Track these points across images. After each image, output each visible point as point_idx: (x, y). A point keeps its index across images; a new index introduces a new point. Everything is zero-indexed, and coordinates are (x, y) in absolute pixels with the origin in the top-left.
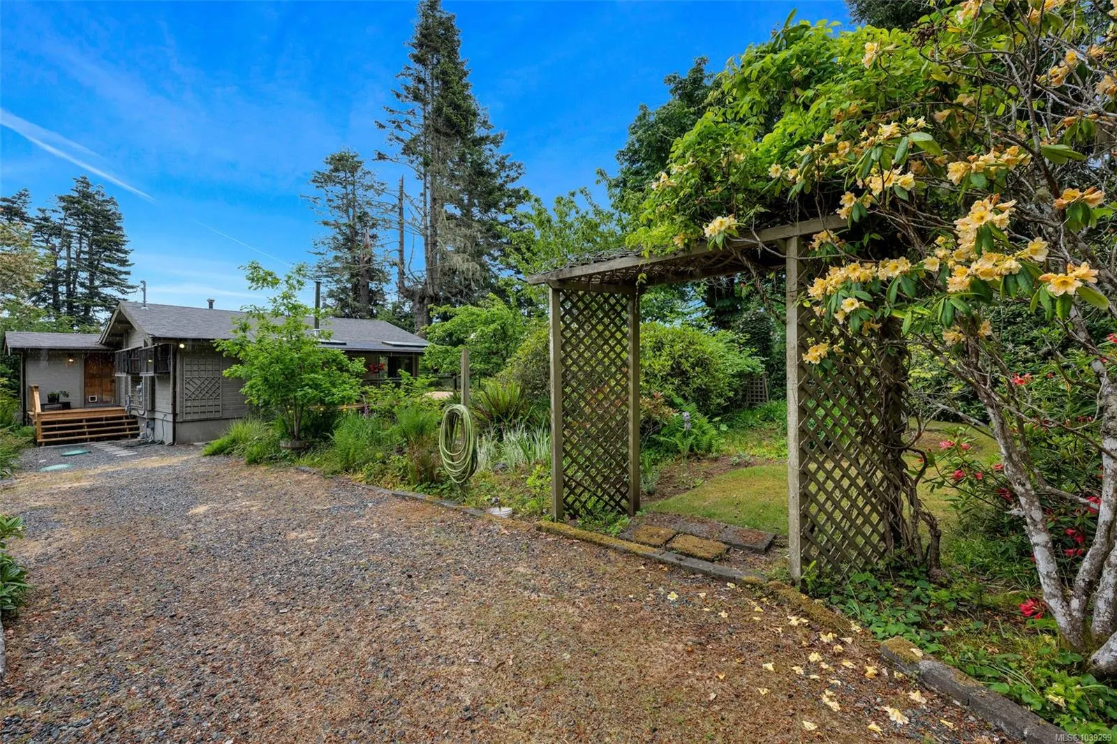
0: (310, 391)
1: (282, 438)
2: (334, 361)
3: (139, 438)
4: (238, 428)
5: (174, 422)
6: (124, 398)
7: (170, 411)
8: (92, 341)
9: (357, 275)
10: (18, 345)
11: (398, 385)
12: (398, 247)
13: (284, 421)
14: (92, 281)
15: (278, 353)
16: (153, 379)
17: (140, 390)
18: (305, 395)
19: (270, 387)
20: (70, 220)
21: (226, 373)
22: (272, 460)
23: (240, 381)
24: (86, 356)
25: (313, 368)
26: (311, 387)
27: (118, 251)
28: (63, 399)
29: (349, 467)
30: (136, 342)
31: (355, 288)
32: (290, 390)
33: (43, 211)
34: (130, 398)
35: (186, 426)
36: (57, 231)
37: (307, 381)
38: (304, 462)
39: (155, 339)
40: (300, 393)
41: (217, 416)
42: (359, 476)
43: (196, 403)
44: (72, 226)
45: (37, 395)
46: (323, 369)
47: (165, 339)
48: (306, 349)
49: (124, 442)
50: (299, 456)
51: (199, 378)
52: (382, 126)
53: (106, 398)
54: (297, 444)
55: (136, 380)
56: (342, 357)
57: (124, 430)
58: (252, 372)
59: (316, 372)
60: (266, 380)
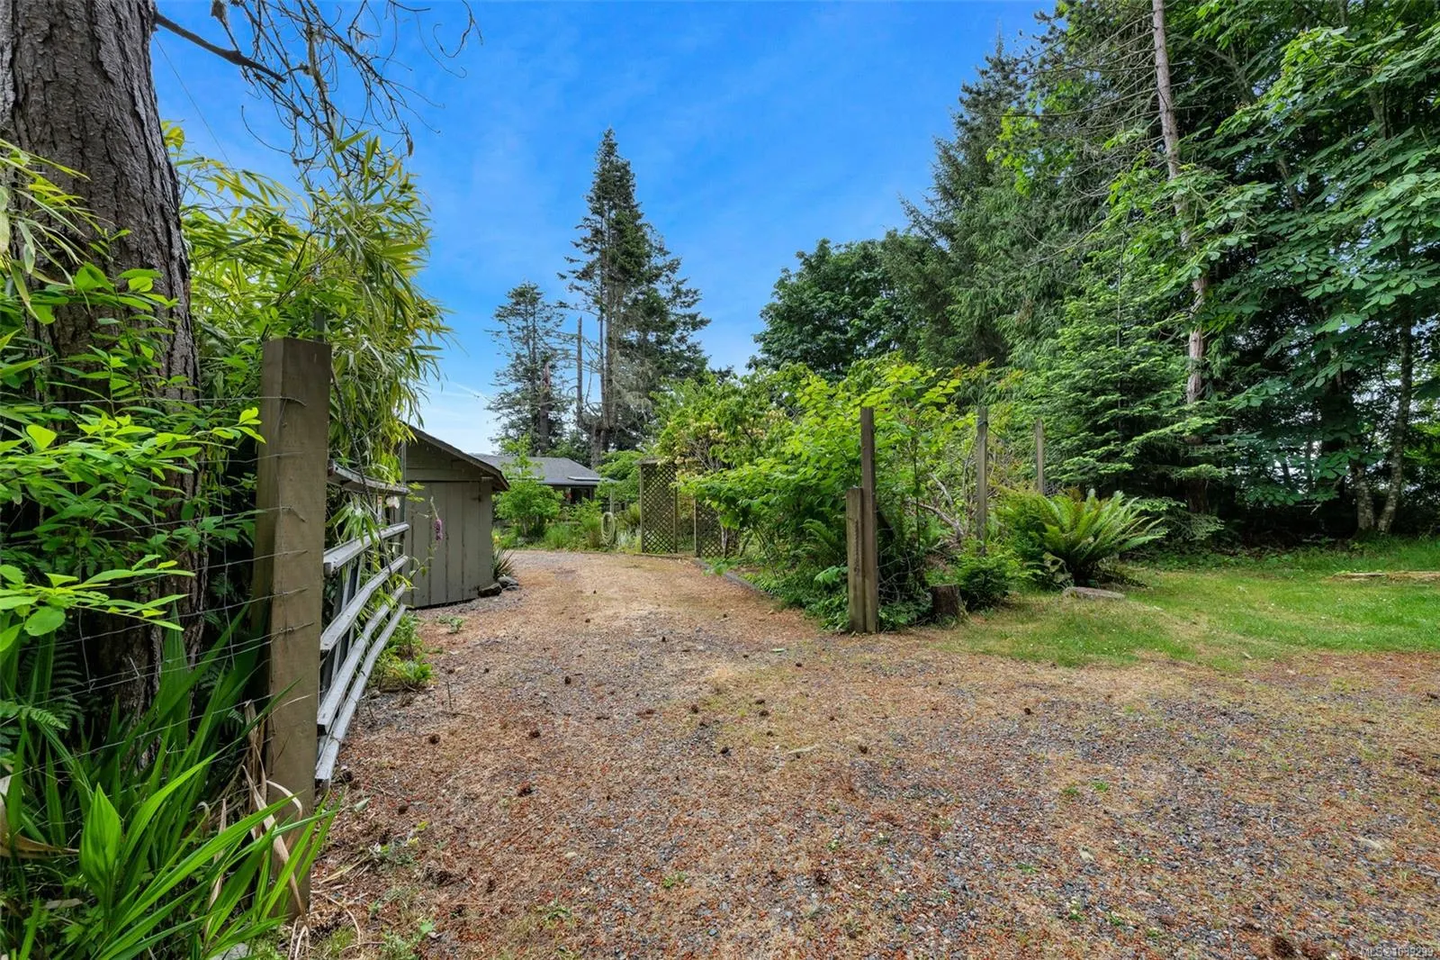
1: (517, 536)
12: (575, 383)
31: (535, 418)
52: (563, 277)
54: (527, 539)
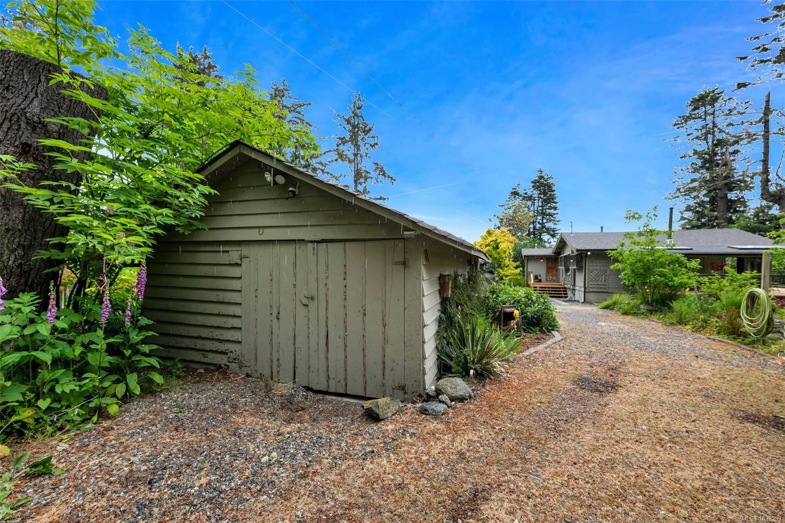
0: (658, 278)
1: (641, 303)
2: (676, 261)
3: (568, 298)
4: (616, 297)
5: (585, 292)
6: (562, 279)
7: (583, 286)
8: (548, 251)
9: (715, 189)
10: (526, 254)
11: (723, 277)
12: (761, 157)
13: (643, 295)
14: (542, 220)
15: (640, 257)
16: (575, 269)
17: (569, 275)
18: (655, 280)
19: (635, 275)
20: (535, 192)
21: (612, 267)
22: (635, 314)
23: (619, 271)
24: (547, 258)
25: (662, 265)
26: (659, 276)
27: (554, 203)
28: (539, 278)
29: (682, 322)
30: (567, 252)
31: (713, 201)
32: (647, 277)
33: (525, 190)
34: (564, 280)
35: (589, 294)
36: (530, 198)
37: (657, 273)
38: (654, 317)
39: (578, 250)
40: (653, 279)
41: (605, 290)
42: (688, 327)
43: (595, 283)
44: (536, 194)
45: (532, 275)
46: (669, 266)
47: (582, 250)
48: (658, 254)
49: (562, 299)
50: (651, 313)
51: (596, 270)
53: (554, 278)
54: (651, 308)
55: (567, 270)
56: (682, 259)
57: (561, 294)
58: (626, 267)
59: (664, 268)
60: (633, 271)
